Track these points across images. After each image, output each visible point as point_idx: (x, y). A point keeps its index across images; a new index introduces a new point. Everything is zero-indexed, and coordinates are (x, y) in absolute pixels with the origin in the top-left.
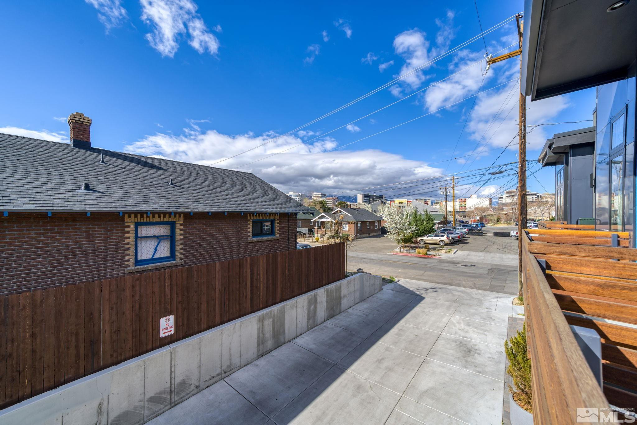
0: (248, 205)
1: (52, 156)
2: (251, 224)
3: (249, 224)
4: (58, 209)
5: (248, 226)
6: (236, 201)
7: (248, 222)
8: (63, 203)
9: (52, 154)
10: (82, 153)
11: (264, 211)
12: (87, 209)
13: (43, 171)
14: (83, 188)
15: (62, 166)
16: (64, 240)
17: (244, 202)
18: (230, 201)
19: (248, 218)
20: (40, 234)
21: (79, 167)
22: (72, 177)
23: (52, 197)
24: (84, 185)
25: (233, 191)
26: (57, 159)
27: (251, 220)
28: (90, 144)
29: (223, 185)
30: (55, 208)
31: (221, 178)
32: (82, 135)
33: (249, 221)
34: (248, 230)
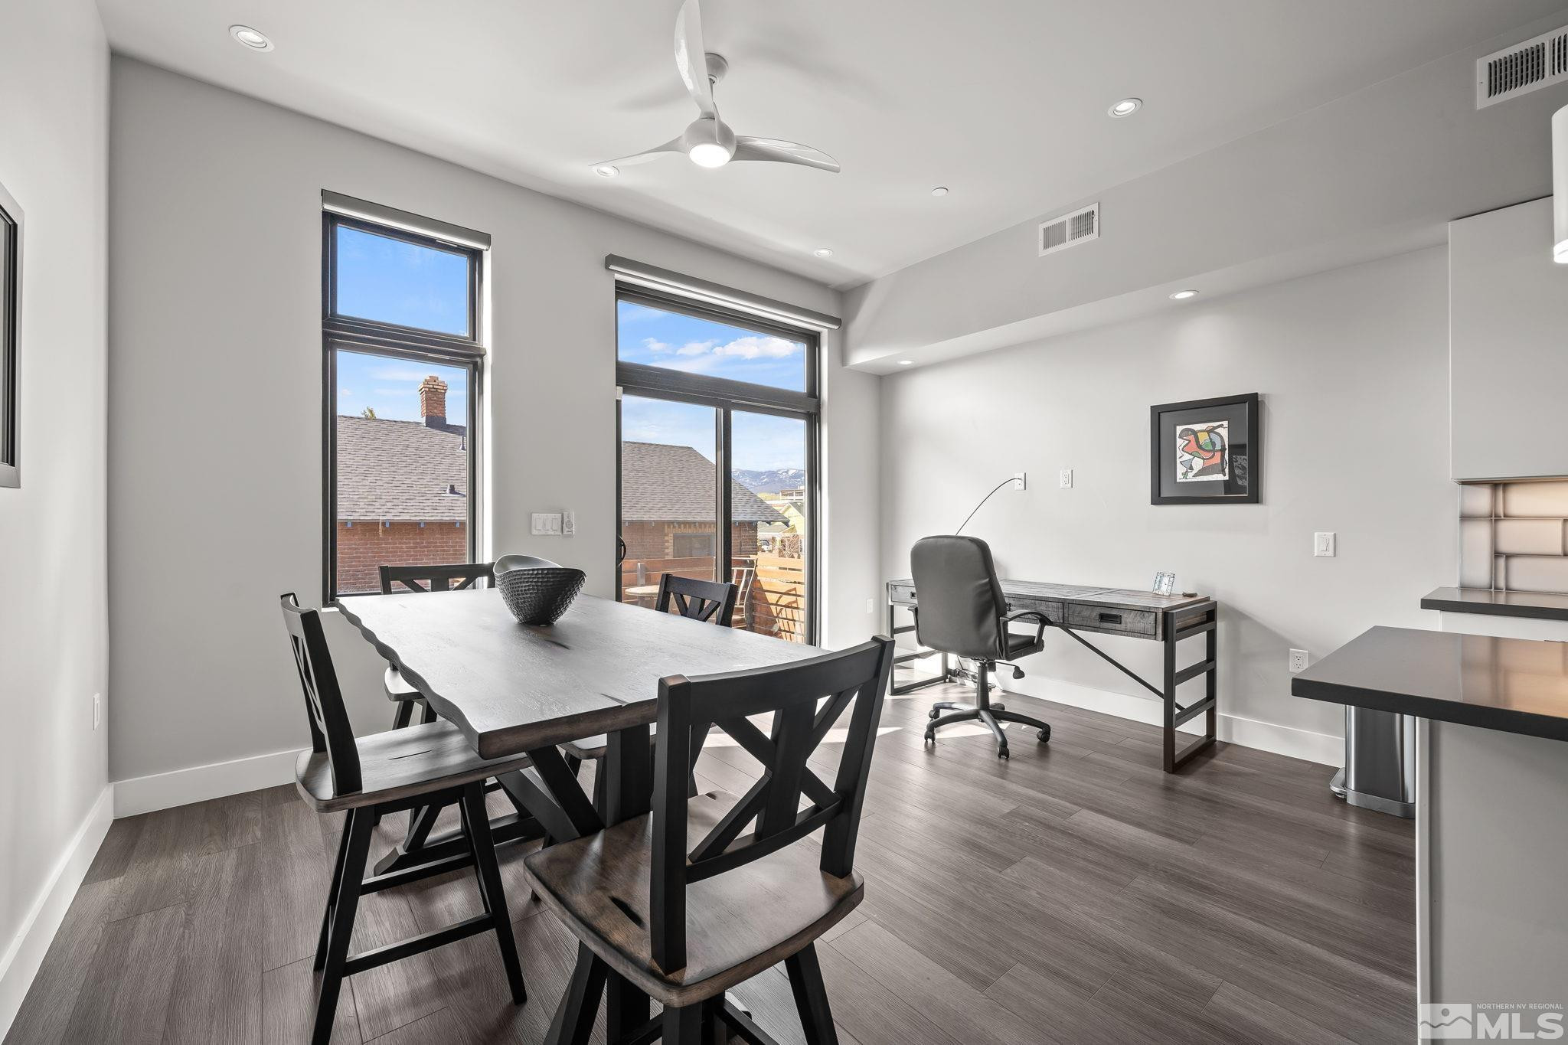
0: (665, 509)
1: (408, 446)
2: (672, 541)
3: (668, 541)
4: (430, 518)
5: (666, 544)
6: (647, 503)
7: (666, 538)
8: (433, 511)
9: (407, 443)
10: (439, 436)
11: (690, 519)
12: (457, 519)
13: (405, 470)
14: (448, 491)
15: (421, 461)
16: (432, 557)
17: (661, 505)
18: (637, 502)
19: (666, 531)
20: (410, 547)
21: (438, 459)
22: (434, 476)
23: (421, 504)
24: (449, 487)
25: (646, 486)
26: (413, 450)
27: (672, 535)
28: (445, 419)
29: (632, 474)
30: (427, 518)
31: (631, 462)
32: (436, 408)
33: (667, 535)
34: (666, 551)
